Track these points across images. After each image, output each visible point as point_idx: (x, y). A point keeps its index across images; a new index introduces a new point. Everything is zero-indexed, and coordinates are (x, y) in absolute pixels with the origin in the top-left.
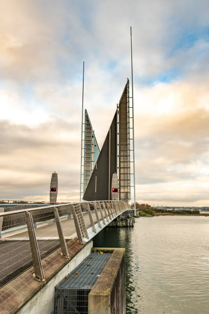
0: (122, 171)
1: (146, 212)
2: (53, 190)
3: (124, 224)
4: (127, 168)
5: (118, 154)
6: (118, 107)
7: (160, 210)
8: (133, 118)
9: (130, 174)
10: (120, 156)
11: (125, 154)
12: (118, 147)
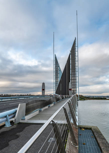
0: (73, 81)
2: (43, 90)
4: (75, 79)
5: (71, 73)
6: (70, 52)
7: (88, 98)
8: (78, 56)
9: (76, 82)
10: (72, 74)
11: (74, 73)
12: (71, 70)
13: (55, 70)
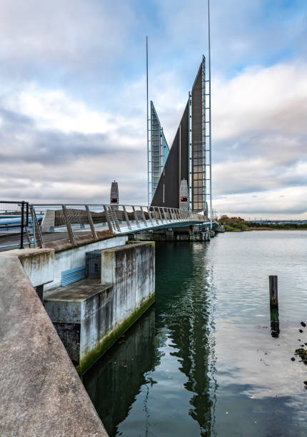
0: (195, 176)
1: (234, 227)
2: (114, 201)
3: (198, 238)
4: (202, 173)
5: (191, 156)
6: (190, 96)
7: (255, 224)
8: (210, 108)
9: (205, 180)
10: (193, 159)
11: (200, 156)
12: (191, 147)
13: (153, 146)
